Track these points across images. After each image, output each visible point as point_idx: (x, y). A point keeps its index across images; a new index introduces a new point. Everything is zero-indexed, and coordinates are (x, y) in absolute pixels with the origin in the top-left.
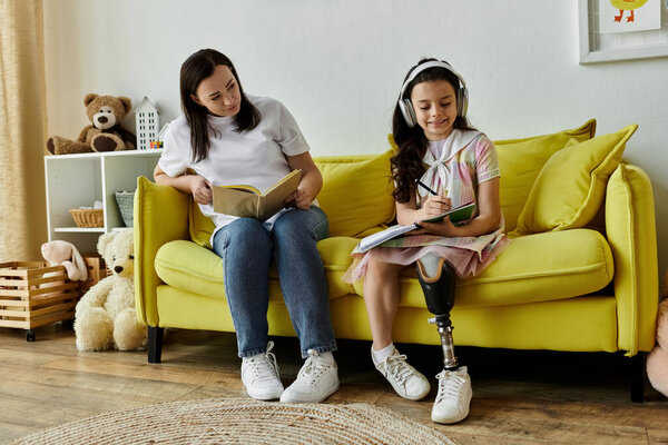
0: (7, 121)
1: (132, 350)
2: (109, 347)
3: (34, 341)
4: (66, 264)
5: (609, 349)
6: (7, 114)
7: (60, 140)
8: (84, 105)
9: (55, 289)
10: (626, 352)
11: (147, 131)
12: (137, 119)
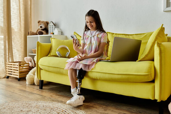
0: (21, 27)
1: (38, 86)
2: (33, 84)
3: (20, 81)
4: (30, 63)
5: (152, 99)
6: (21, 25)
7: (31, 32)
8: (38, 23)
9: (26, 69)
10: (157, 100)
11: (51, 30)
12: (49, 27)
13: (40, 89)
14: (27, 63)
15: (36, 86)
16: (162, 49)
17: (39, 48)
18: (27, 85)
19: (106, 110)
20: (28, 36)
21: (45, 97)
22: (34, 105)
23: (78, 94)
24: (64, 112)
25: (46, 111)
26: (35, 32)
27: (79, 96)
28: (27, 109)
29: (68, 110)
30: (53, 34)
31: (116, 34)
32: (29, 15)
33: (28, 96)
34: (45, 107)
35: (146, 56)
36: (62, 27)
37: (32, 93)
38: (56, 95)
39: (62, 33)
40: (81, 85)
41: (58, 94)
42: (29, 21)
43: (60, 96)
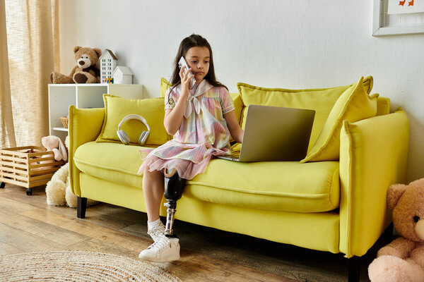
0: (32, 62)
1: (75, 208)
3: (31, 195)
4: (55, 150)
5: (333, 251)
6: (31, 57)
9: (46, 165)
10: (344, 254)
11: (107, 71)
12: (101, 63)
13: (78, 217)
14: (49, 150)
15: (69, 209)
16: (357, 138)
17: (75, 122)
18: (49, 208)
19: (230, 274)
20: (49, 85)
21: (89, 239)
22: (62, 261)
23: (167, 236)
24: (131, 279)
25: (89, 277)
26: (67, 73)
27: (168, 240)
28: (43, 274)
29: (141, 275)
30: (112, 81)
31: (260, 89)
32: (53, 30)
33: (49, 237)
34: (88, 266)
35: (324, 149)
36: (134, 62)
37: (58, 229)
38: (117, 234)
39: (133, 80)
40: (174, 213)
41: (121, 231)
42: (54, 45)
43: (126, 236)
